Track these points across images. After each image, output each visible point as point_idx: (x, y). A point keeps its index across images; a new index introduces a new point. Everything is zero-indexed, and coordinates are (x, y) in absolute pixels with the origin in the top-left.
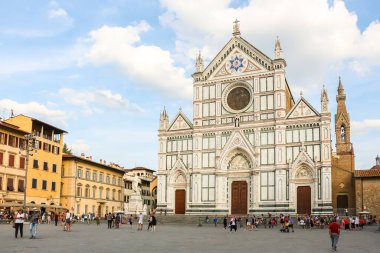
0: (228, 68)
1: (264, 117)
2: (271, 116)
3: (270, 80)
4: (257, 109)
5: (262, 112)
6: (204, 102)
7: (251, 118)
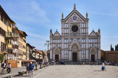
0: (72, 19)
1: (83, 35)
2: (85, 35)
3: (85, 24)
4: (81, 32)
5: (82, 33)
6: (64, 28)
7: (79, 35)
